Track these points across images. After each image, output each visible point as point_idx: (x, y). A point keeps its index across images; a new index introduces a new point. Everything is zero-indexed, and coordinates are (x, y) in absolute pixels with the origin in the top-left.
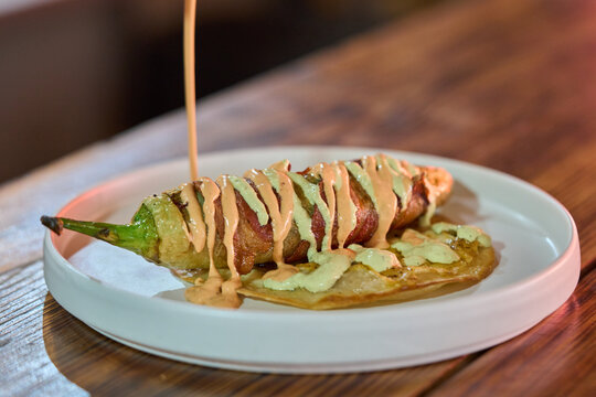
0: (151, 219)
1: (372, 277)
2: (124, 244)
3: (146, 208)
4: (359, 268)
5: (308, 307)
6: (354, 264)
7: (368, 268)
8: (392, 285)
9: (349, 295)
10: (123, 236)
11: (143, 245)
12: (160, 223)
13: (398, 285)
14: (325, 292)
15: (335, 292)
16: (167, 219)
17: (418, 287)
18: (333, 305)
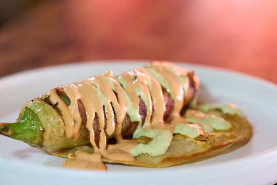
0: (35, 116)
1: (190, 143)
2: (18, 136)
3: (29, 109)
4: (179, 138)
5: (155, 166)
6: (174, 135)
7: (185, 137)
8: (204, 146)
9: (179, 156)
10: (17, 130)
11: (31, 135)
12: (42, 118)
13: (209, 147)
14: (163, 155)
15: (169, 155)
16: (48, 115)
17: (222, 146)
18: (171, 163)
